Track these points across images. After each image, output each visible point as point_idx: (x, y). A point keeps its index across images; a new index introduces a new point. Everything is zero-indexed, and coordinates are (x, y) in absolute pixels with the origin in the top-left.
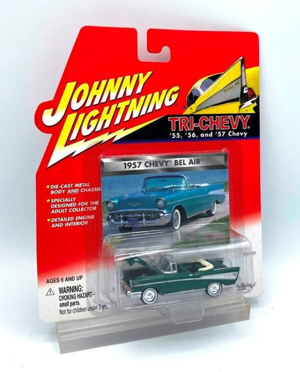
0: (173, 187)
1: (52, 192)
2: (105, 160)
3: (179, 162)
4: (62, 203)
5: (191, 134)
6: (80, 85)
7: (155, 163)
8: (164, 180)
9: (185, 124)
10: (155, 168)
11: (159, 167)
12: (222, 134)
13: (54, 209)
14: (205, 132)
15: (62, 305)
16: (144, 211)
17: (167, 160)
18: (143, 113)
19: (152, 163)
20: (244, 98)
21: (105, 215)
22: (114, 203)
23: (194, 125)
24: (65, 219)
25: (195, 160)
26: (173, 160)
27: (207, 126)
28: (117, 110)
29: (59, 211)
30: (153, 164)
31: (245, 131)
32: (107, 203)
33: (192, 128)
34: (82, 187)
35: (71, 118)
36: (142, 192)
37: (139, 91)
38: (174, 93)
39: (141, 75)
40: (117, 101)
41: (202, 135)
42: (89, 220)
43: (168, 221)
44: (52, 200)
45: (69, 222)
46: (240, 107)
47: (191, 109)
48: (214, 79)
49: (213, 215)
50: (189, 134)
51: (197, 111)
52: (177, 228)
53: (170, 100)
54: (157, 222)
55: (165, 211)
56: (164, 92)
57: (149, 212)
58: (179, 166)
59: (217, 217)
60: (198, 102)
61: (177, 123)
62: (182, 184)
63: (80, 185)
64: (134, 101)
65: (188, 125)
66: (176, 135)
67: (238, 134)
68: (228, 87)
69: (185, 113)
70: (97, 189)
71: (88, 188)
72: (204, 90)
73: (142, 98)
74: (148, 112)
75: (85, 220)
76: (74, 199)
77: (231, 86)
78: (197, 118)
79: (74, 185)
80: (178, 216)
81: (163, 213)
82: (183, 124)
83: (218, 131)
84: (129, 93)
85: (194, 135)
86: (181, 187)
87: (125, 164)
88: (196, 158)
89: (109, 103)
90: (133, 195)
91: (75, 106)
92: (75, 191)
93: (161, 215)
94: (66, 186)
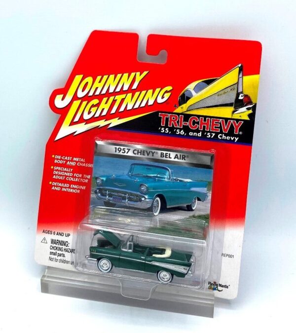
0: (157, 177)
1: (56, 161)
2: (99, 142)
3: (164, 155)
4: (62, 171)
5: (180, 131)
6: (86, 77)
7: (142, 152)
8: (149, 169)
9: (174, 121)
10: (142, 156)
11: (146, 156)
12: (211, 135)
13: (56, 175)
14: (194, 131)
15: (51, 253)
16: (127, 193)
17: (153, 151)
18: (136, 106)
19: (139, 151)
20: (238, 104)
21: (93, 188)
22: (102, 180)
23: (183, 123)
24: (63, 185)
25: (180, 155)
26: (160, 152)
27: (196, 126)
28: (114, 101)
29: (59, 177)
30: (141, 153)
31: (236, 136)
32: (97, 178)
33: (181, 126)
34: (78, 162)
35: (76, 103)
36: (128, 175)
37: (135, 87)
38: (166, 92)
39: (138, 73)
40: (115, 93)
41: (191, 134)
42: (81, 190)
43: (149, 206)
44: (55, 167)
45: (65, 188)
46: (234, 112)
47: (182, 108)
48: (209, 82)
49: (192, 210)
50: (178, 130)
51: (187, 111)
52: (155, 214)
53: (163, 97)
54: (138, 205)
55: (146, 197)
56: (158, 90)
57: (131, 194)
58: (164, 158)
59: (197, 213)
60: (190, 102)
61: (167, 119)
62: (165, 175)
63: (78, 159)
64: (130, 95)
65: (178, 122)
66: (165, 130)
67: (228, 138)
68: (222, 92)
69: (176, 111)
70: (90, 165)
71: (83, 163)
72: (197, 92)
73: (137, 94)
74: (141, 106)
75: (78, 189)
76: (72, 170)
77: (226, 91)
78: (187, 117)
79: (72, 159)
80: (158, 204)
81: (145, 197)
82: (173, 121)
83: (207, 132)
84: (126, 88)
85: (182, 132)
86: (164, 178)
87: (116, 148)
88: (182, 154)
89: (108, 94)
90: (119, 176)
91: (81, 94)
92: (73, 164)
93: (143, 199)
94: (66, 158)
